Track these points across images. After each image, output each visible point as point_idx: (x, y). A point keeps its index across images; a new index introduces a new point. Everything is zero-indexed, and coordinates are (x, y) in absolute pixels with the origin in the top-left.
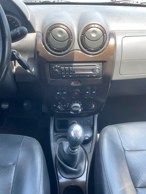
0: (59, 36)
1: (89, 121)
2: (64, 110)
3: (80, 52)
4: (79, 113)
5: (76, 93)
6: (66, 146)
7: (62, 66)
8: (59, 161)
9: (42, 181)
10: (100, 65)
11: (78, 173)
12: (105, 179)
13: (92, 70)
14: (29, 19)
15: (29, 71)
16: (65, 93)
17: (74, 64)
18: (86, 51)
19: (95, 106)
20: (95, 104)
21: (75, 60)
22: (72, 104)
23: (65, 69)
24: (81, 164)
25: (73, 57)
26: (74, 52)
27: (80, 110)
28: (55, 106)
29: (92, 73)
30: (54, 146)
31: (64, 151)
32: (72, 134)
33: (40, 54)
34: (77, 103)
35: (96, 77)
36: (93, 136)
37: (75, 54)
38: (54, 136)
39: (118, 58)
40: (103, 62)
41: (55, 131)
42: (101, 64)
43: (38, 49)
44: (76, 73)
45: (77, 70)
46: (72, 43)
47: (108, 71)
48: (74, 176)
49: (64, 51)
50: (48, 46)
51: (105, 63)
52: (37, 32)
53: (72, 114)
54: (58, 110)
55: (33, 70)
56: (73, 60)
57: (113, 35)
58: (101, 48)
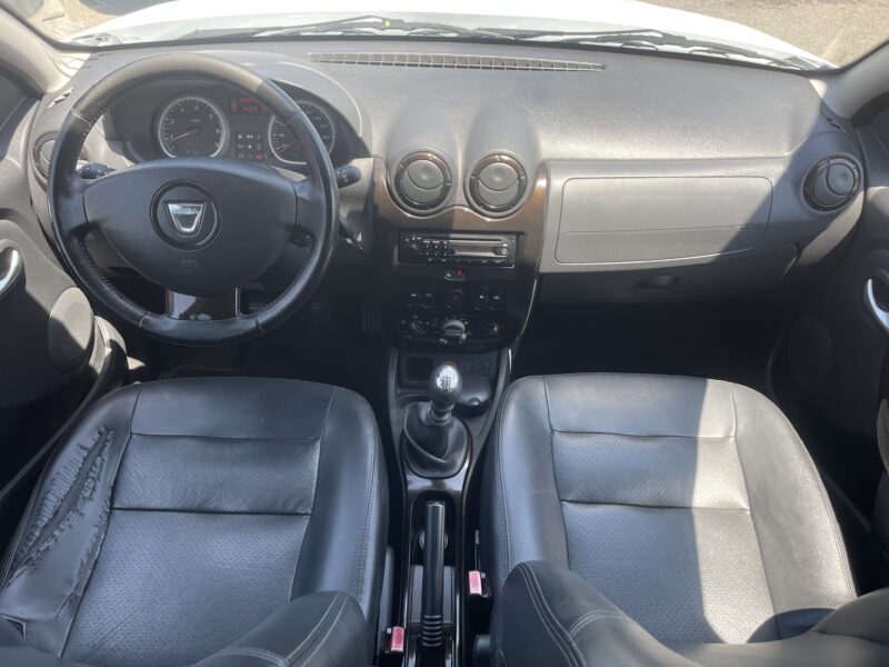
0: (424, 177)
1: (487, 364)
2: (424, 332)
3: (467, 209)
4: (460, 342)
5: (455, 298)
6: (426, 410)
7: (426, 238)
8: (408, 440)
9: (376, 475)
10: (510, 239)
11: (447, 470)
12: (498, 491)
13: (494, 249)
14: (360, 135)
15: (349, 241)
16: (429, 295)
17: (452, 236)
18: (480, 209)
19: (500, 330)
20: (499, 324)
21: (455, 227)
22: (445, 321)
23: (433, 245)
24: (456, 455)
25: (451, 221)
26: (453, 212)
27: (464, 336)
28: (403, 322)
29: (492, 255)
30: (399, 418)
31: (420, 421)
32: (439, 383)
33: (381, 212)
34: (458, 318)
35: (502, 264)
36: (492, 398)
37: (456, 215)
38: (398, 396)
39: (551, 227)
40: (519, 234)
41: (400, 383)
42: (514, 237)
43: (377, 200)
44: (457, 253)
45: (460, 248)
46: (451, 191)
47: (528, 253)
48: (438, 474)
49: (432, 207)
50: (400, 195)
51: (521, 236)
52: (374, 157)
53: (443, 344)
54: (411, 332)
55: (360, 238)
56: (451, 226)
57: (543, 169)
58: (514, 205)
